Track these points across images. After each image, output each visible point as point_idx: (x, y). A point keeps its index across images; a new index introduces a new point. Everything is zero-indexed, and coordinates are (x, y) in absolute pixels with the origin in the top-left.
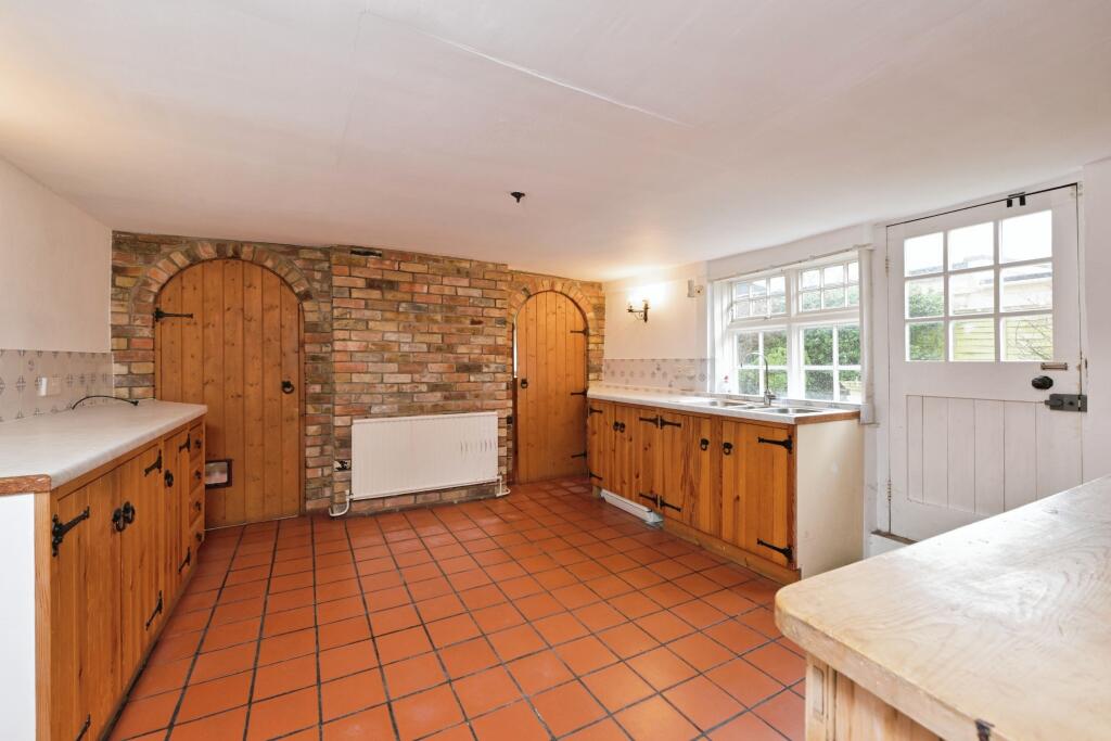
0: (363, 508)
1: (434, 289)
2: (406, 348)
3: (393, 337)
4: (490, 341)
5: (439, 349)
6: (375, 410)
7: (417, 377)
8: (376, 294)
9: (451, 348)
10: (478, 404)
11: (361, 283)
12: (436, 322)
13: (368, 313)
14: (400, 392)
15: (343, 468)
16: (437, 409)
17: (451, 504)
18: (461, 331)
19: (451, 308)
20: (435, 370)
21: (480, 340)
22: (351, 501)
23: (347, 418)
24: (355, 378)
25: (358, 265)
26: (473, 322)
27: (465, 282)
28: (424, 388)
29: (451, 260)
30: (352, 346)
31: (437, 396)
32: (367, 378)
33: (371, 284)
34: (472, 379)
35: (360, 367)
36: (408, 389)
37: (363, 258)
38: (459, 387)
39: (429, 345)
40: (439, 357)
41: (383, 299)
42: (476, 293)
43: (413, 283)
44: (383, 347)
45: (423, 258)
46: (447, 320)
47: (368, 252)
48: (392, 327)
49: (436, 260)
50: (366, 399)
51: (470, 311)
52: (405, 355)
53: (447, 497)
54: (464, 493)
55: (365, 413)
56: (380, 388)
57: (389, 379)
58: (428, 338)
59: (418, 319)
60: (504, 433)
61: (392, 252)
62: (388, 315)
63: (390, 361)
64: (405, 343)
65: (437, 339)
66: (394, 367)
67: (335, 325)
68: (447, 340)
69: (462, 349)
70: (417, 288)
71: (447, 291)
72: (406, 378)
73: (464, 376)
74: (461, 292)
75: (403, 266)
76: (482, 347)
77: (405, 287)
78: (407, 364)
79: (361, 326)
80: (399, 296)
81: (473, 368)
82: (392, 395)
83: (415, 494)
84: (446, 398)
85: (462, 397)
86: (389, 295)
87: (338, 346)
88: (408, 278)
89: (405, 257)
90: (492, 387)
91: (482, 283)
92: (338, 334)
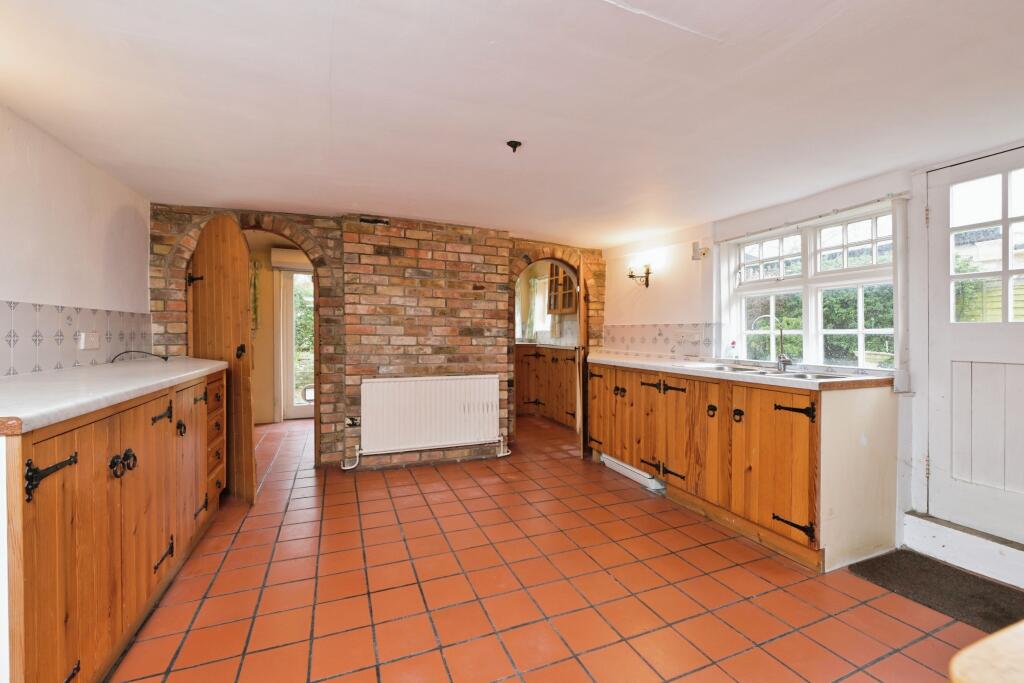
0: (373, 463)
1: (438, 255)
2: (411, 312)
3: (399, 301)
4: (492, 306)
5: (443, 313)
6: (383, 370)
7: (422, 340)
8: (383, 260)
9: (454, 312)
10: (480, 366)
11: (369, 250)
12: (440, 287)
13: (376, 279)
14: (406, 355)
15: (353, 425)
16: (440, 371)
17: (454, 463)
18: (464, 295)
19: (454, 274)
20: (439, 334)
21: (482, 305)
22: (361, 455)
23: (357, 378)
24: (364, 340)
25: (367, 233)
26: (475, 288)
27: (468, 249)
28: (429, 350)
29: (455, 227)
30: (361, 309)
31: (441, 359)
32: (375, 340)
33: (379, 251)
34: (474, 342)
35: (369, 329)
36: (412, 351)
37: (372, 225)
38: (462, 351)
39: (433, 309)
40: (443, 320)
41: (390, 265)
42: (478, 259)
43: (417, 250)
44: (390, 310)
45: (428, 226)
46: (451, 285)
47: (376, 220)
48: (398, 291)
49: (440, 227)
50: (374, 360)
51: (473, 276)
52: (410, 319)
53: (451, 455)
54: (466, 452)
55: (374, 373)
56: (388, 350)
57: (396, 341)
58: (432, 303)
59: (423, 284)
60: (505, 395)
61: (398, 220)
62: (395, 280)
63: (396, 324)
64: (411, 306)
65: (441, 303)
66: (400, 329)
67: (346, 289)
68: (451, 304)
69: (464, 314)
70: (422, 254)
71: (451, 257)
72: (411, 340)
73: (467, 340)
74: (463, 258)
75: (409, 234)
76: (484, 311)
77: (410, 254)
78: (413, 327)
79: (370, 290)
80: (405, 262)
81: (477, 332)
82: (398, 356)
83: (420, 452)
84: (449, 360)
85: (465, 359)
86: (396, 261)
87: (349, 309)
88: (414, 245)
89: (410, 224)
90: (495, 350)
91: (484, 250)
92: (349, 298)
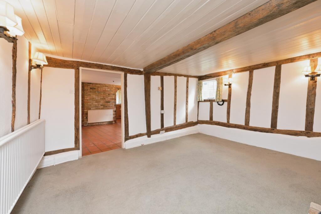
0: (90, 125)
1: (102, 89)
2: (97, 99)
3: (95, 97)
4: (111, 98)
5: (103, 99)
6: (92, 109)
7: (99, 103)
8: (92, 90)
9: (104, 99)
10: (109, 108)
11: (89, 88)
12: (102, 94)
13: (90, 93)
14: (96, 106)
15: (86, 118)
16: (102, 109)
17: (105, 125)
18: (106, 96)
19: (105, 92)
20: (102, 102)
21: (110, 97)
22: (88, 123)
23: (87, 110)
24: (88, 104)
25: (89, 85)
26: (108, 94)
27: (107, 88)
28: (100, 105)
29: (105, 84)
30: (88, 98)
31: (102, 107)
32: (90, 104)
33: (91, 88)
34: (108, 104)
35: (90, 102)
36: (97, 105)
37: (89, 84)
38: (106, 105)
39: (101, 98)
40: (102, 100)
41: (93, 91)
42: (109, 90)
43: (98, 88)
44: (93, 98)
45: (100, 84)
46: (104, 94)
47: (90, 83)
48: (94, 95)
49: (102, 84)
50: (90, 107)
51: (108, 93)
52: (97, 100)
53: (104, 123)
54: (107, 123)
55: (90, 109)
56: (93, 105)
57: (94, 104)
58: (101, 97)
59: (99, 94)
60: (114, 113)
61: (94, 83)
62: (94, 93)
63: (94, 101)
64: (97, 98)
65: (102, 97)
66: (95, 102)
67: (85, 95)
68: (104, 97)
69: (106, 99)
70: (99, 89)
71: (104, 89)
72: (97, 104)
73: (107, 103)
74: (106, 89)
75: (96, 85)
76: (110, 98)
77: (96, 89)
78: (97, 101)
79: (89, 95)
80: (96, 90)
81: (108, 102)
82: (94, 106)
83: (98, 123)
84: (104, 107)
85: (107, 107)
86: (94, 90)
87: (85, 98)
88: (97, 87)
89: (96, 84)
90: (112, 105)
91: (110, 88)
92: (86, 97)
